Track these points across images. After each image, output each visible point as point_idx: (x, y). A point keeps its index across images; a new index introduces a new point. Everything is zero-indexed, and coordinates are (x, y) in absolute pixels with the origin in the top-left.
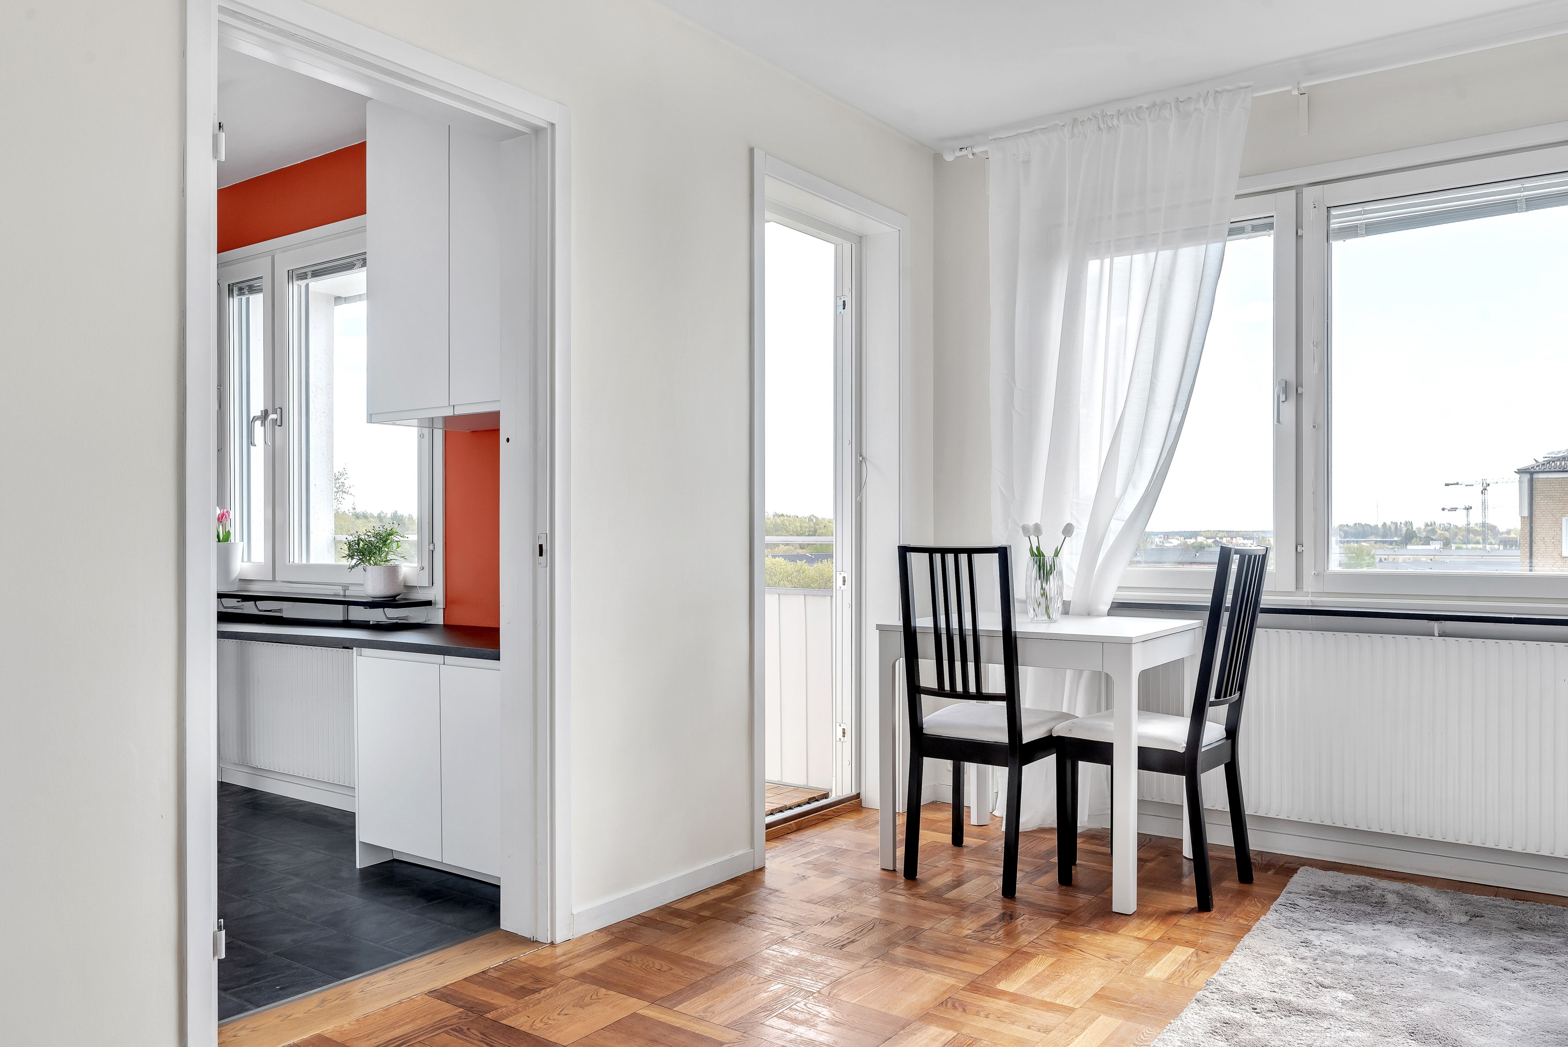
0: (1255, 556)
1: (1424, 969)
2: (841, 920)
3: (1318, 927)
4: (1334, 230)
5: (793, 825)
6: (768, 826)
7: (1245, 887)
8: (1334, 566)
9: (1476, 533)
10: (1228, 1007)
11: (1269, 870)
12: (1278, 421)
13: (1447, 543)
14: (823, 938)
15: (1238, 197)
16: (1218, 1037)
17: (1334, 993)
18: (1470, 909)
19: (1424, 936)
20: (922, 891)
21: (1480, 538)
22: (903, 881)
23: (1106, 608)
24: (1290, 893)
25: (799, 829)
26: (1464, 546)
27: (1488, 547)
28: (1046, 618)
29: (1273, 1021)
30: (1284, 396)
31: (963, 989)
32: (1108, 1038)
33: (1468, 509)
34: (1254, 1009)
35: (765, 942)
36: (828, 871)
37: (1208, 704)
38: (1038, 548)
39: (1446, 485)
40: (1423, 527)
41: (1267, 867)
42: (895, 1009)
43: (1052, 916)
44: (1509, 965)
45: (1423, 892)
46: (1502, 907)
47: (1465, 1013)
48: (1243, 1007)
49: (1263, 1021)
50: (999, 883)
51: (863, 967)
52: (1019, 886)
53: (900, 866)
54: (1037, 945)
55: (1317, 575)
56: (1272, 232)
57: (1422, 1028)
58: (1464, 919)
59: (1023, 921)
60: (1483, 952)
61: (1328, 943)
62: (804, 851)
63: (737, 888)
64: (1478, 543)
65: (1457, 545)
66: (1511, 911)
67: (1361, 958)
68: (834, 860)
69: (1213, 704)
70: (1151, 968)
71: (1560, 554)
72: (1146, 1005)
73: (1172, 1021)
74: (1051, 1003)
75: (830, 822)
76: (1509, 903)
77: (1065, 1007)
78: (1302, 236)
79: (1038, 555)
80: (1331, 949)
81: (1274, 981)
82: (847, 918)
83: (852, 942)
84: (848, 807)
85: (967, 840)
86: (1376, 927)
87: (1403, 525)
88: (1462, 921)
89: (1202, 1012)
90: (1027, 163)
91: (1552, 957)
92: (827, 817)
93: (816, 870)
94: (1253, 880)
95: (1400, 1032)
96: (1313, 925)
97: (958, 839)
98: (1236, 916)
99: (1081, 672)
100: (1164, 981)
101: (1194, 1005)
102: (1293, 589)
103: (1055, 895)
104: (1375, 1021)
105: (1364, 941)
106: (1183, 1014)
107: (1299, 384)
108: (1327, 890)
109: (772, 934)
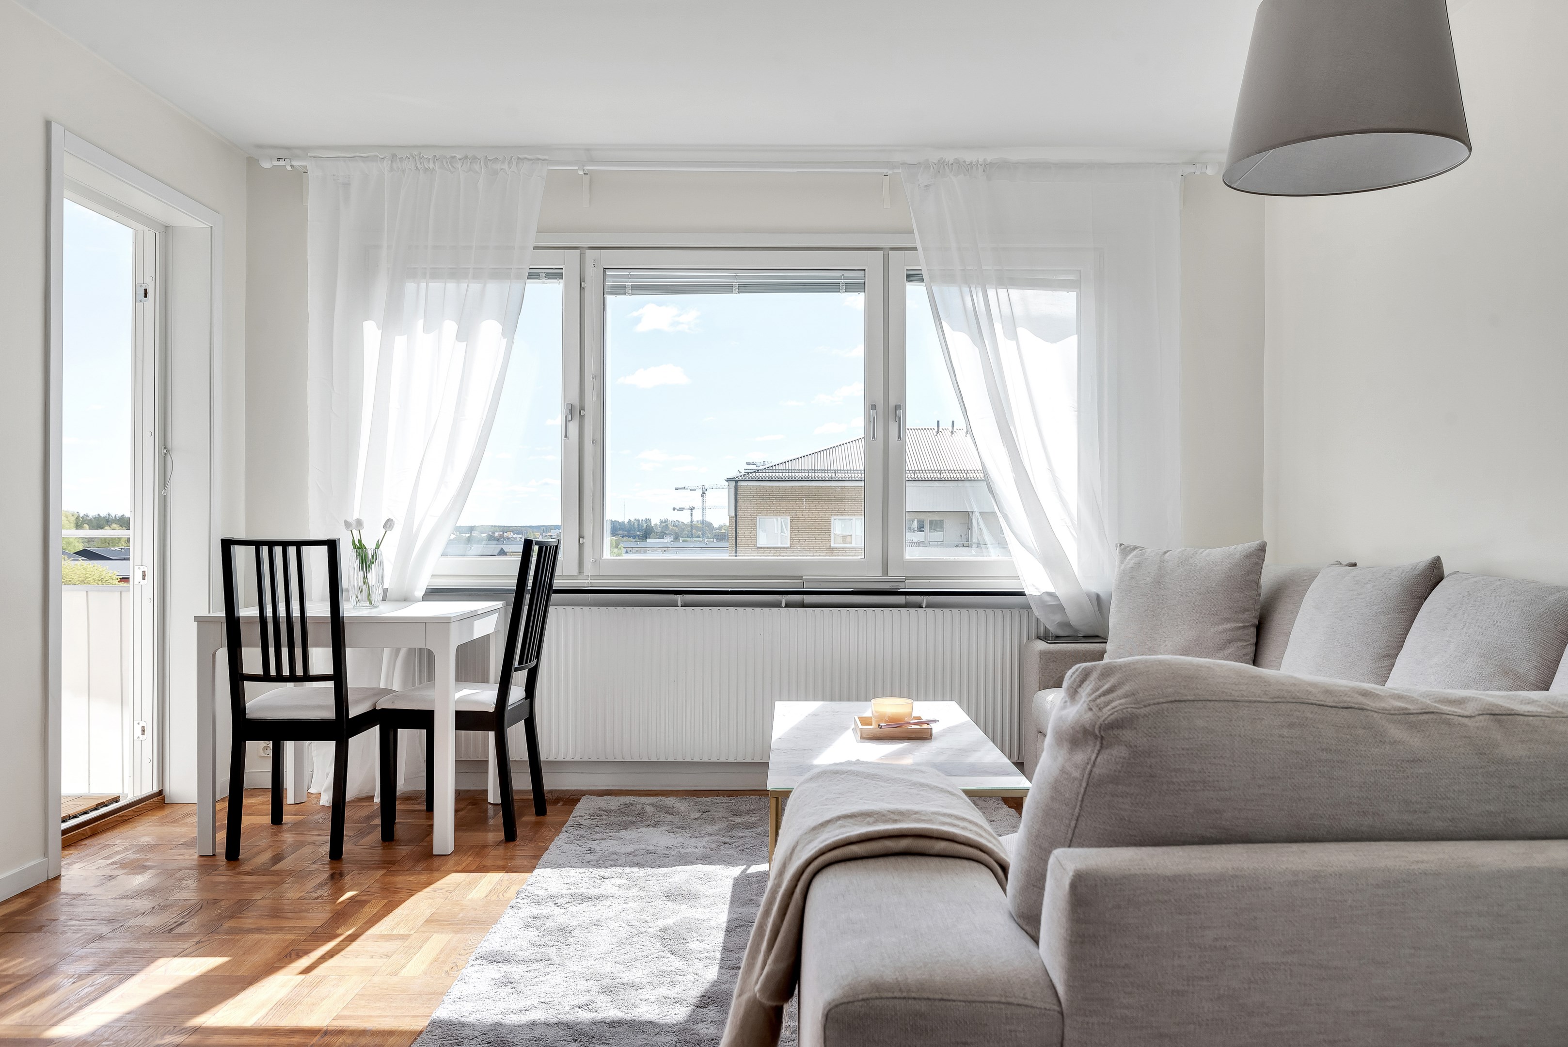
0: (551, 547)
1: (673, 853)
2: (164, 908)
3: (598, 838)
4: (608, 286)
5: (88, 831)
6: (64, 832)
7: (540, 818)
8: (607, 555)
9: (697, 528)
10: (536, 906)
11: (558, 802)
12: (566, 436)
13: (676, 538)
14: (147, 927)
15: (536, 248)
16: (531, 929)
17: (612, 881)
18: (702, 807)
19: (672, 831)
20: (246, 868)
21: (700, 533)
22: (224, 863)
23: (420, 593)
24: (576, 817)
25: (94, 834)
26: (689, 539)
27: (706, 540)
28: (368, 604)
29: (571, 909)
30: (570, 416)
31: (305, 940)
32: (441, 950)
33: (692, 509)
34: (555, 904)
35: (80, 943)
36: (137, 867)
37: (513, 669)
38: (360, 541)
39: (677, 489)
40: (659, 524)
41: (557, 801)
42: (239, 970)
43: (379, 868)
44: (727, 840)
45: (670, 801)
46: (722, 803)
47: (701, 876)
48: (547, 904)
49: (563, 911)
50: (327, 848)
51: (197, 943)
52: (345, 848)
53: (221, 849)
54: (369, 893)
55: (595, 562)
56: (561, 281)
57: (673, 891)
58: (698, 815)
59: (353, 877)
60: (711, 835)
61: (606, 848)
62: (106, 852)
63: (30, 900)
64: (698, 537)
65: (683, 539)
66: (728, 805)
67: (630, 854)
68: (144, 857)
69: (517, 670)
70: (471, 892)
71: (755, 545)
72: (471, 919)
73: (493, 926)
74: (388, 935)
75: (131, 822)
76: (726, 799)
77: (402, 935)
78: (584, 288)
79: (359, 548)
80: (608, 851)
81: (569, 882)
82: (171, 905)
83: (181, 924)
84: (150, 805)
85: (286, 818)
86: (639, 831)
87: (644, 522)
88: (696, 817)
89: (516, 915)
90: (347, 185)
91: (753, 830)
92: (127, 818)
93: (124, 868)
94: (546, 812)
95: (658, 897)
96: (595, 837)
97: (277, 817)
98: (536, 841)
99: (398, 650)
100: (483, 899)
101: (510, 910)
102: (576, 573)
103: (379, 850)
104: (642, 894)
105: (631, 842)
106: (501, 920)
107: (582, 408)
108: (603, 811)
109: (86, 934)
